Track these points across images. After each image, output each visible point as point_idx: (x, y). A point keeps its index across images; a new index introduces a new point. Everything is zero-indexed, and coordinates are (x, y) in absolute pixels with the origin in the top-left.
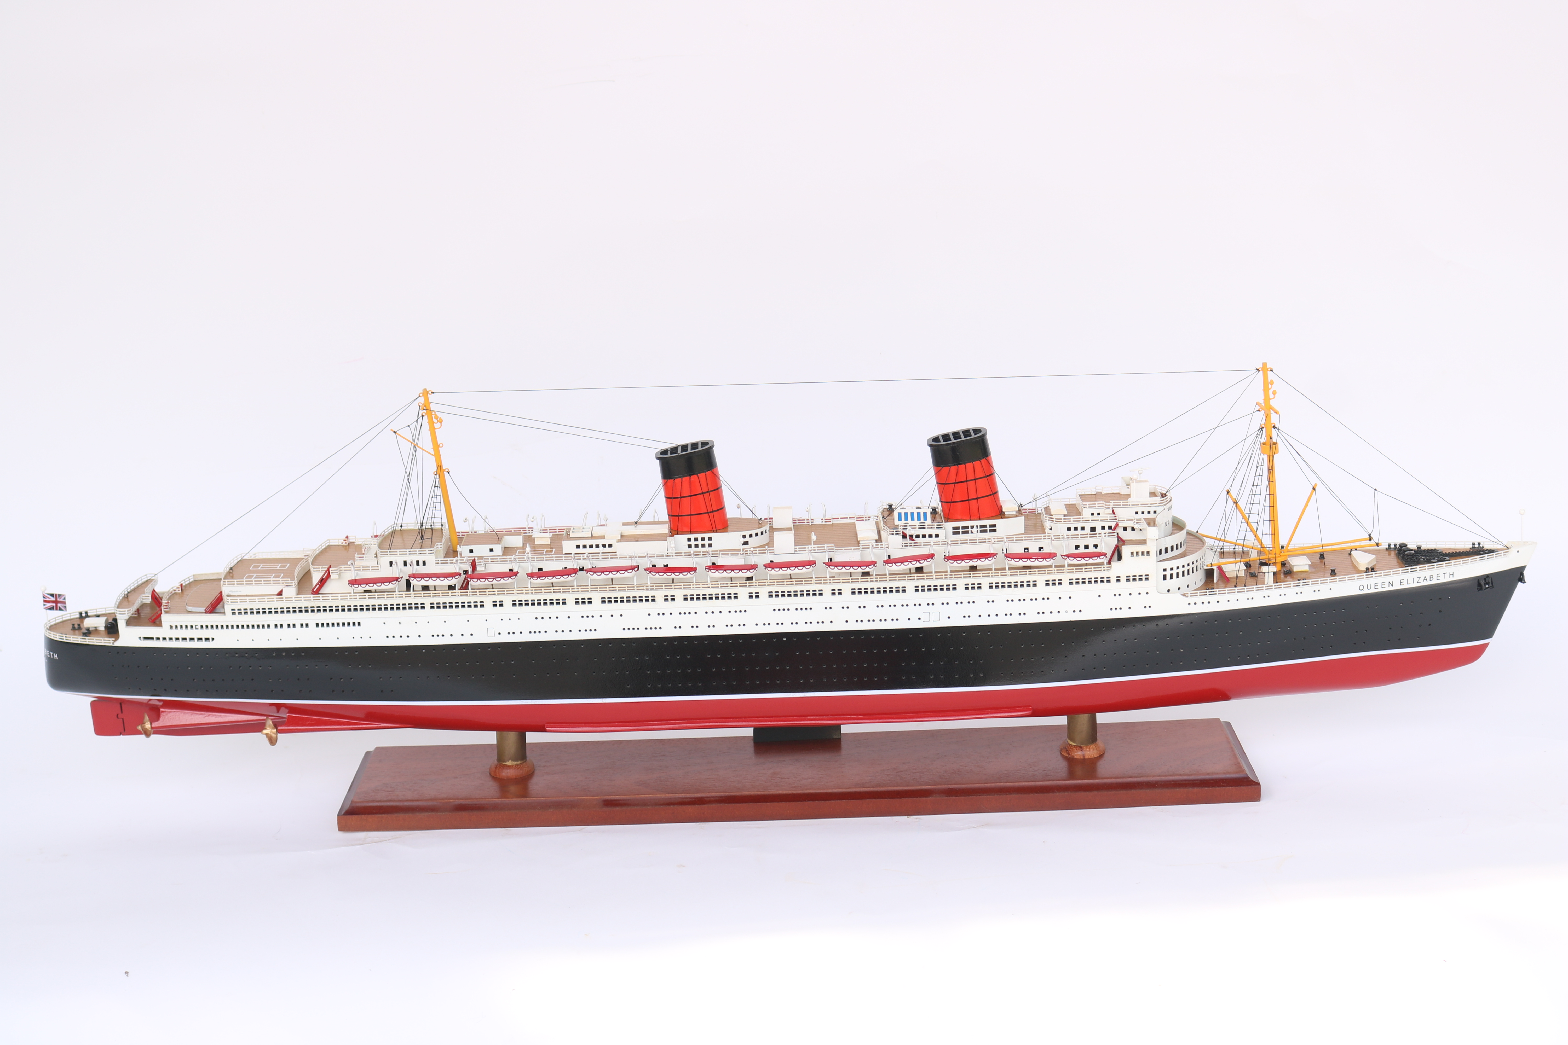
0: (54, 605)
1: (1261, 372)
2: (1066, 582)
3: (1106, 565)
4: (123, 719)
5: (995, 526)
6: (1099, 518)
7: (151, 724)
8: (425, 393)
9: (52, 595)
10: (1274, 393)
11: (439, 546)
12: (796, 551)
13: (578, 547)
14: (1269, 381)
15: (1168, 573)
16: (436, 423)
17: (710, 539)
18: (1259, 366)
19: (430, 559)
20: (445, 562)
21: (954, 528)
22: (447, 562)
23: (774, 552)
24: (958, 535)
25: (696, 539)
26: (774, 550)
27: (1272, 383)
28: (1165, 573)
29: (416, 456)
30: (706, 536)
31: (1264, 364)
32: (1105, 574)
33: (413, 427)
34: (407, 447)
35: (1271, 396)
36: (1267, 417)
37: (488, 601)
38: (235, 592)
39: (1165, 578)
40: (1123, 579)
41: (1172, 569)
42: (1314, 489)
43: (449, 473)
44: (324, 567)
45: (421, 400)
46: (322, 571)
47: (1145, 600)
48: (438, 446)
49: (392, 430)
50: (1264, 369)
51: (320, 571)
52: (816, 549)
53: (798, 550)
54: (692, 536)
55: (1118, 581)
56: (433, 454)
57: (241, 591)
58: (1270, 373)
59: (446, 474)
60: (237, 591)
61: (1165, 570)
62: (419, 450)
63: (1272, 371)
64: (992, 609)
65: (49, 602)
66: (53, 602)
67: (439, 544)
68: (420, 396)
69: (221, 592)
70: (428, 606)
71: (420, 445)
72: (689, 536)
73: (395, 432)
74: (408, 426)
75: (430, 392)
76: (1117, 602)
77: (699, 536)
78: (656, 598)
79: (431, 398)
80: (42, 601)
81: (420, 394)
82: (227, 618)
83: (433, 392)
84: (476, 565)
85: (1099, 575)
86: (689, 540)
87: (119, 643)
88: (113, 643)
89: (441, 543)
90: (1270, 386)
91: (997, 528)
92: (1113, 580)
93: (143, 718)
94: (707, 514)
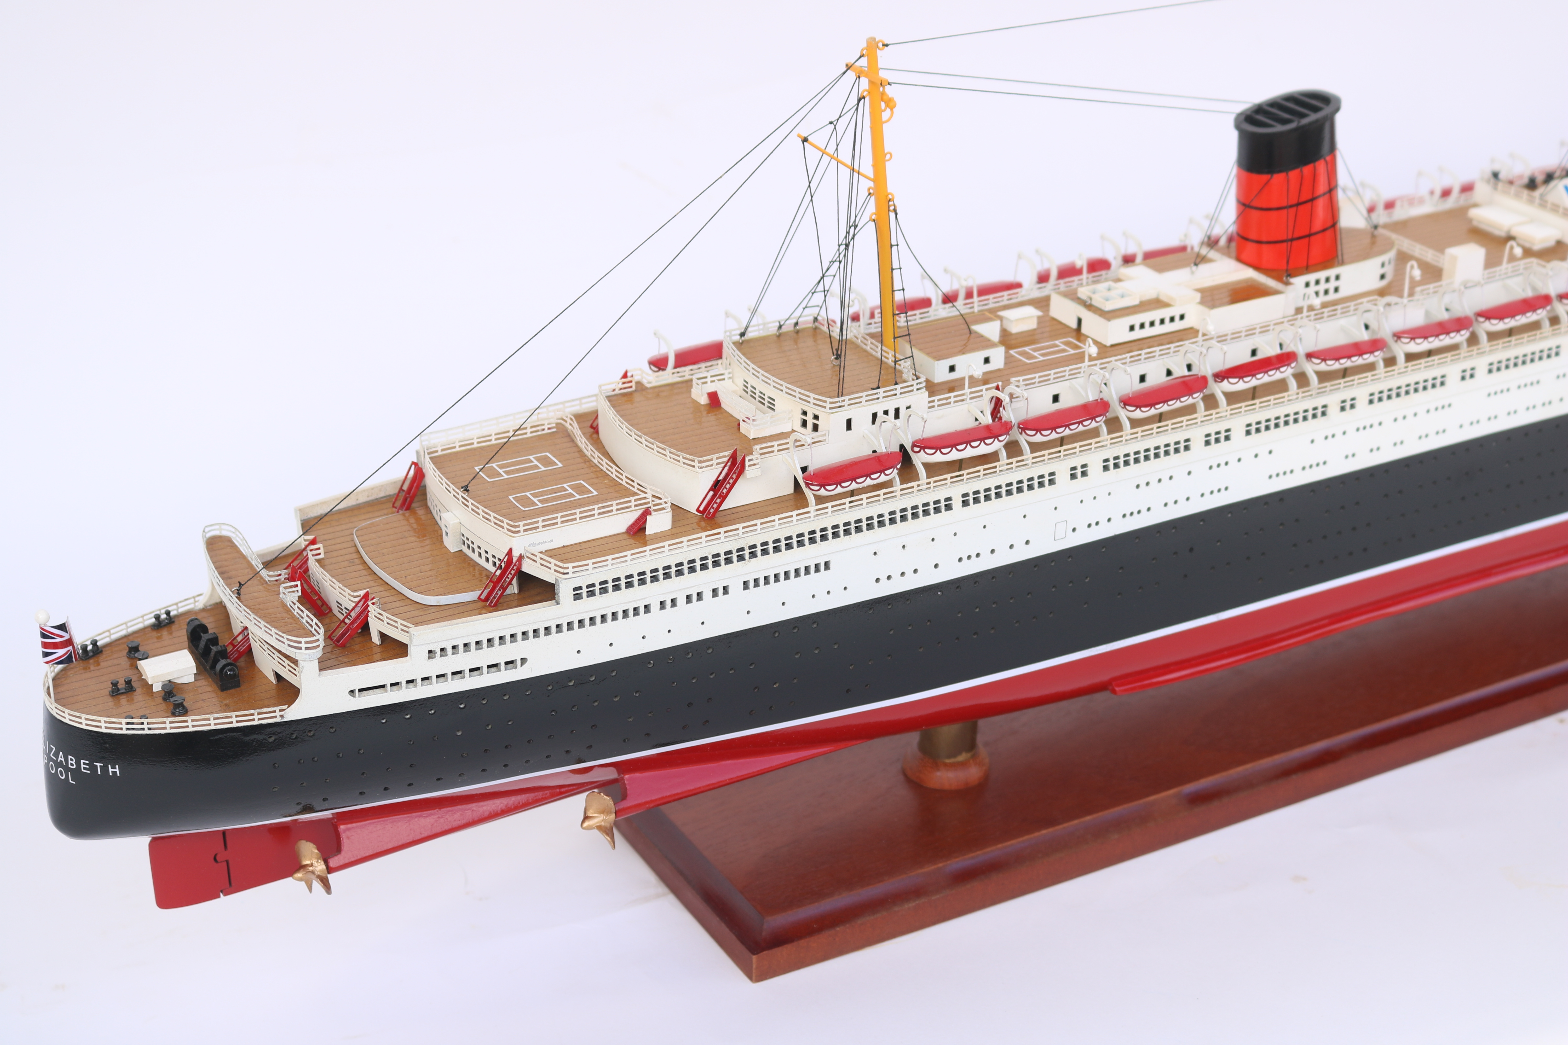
0: (68, 649)
4: (227, 862)
7: (326, 862)
8: (873, 47)
13: (1132, 328)
16: (885, 110)
20: (944, 402)
22: (949, 401)
37: (1062, 468)
38: (539, 544)
44: (721, 454)
45: (863, 63)
46: (717, 464)
51: (714, 467)
54: (1312, 278)
57: (552, 541)
60: (544, 542)
65: (56, 646)
66: (62, 645)
68: (860, 56)
70: (957, 503)
75: (880, 45)
78: (1328, 410)
80: (40, 645)
81: (862, 50)
82: (561, 609)
83: (886, 43)
84: (1000, 401)
87: (296, 712)
88: (287, 715)
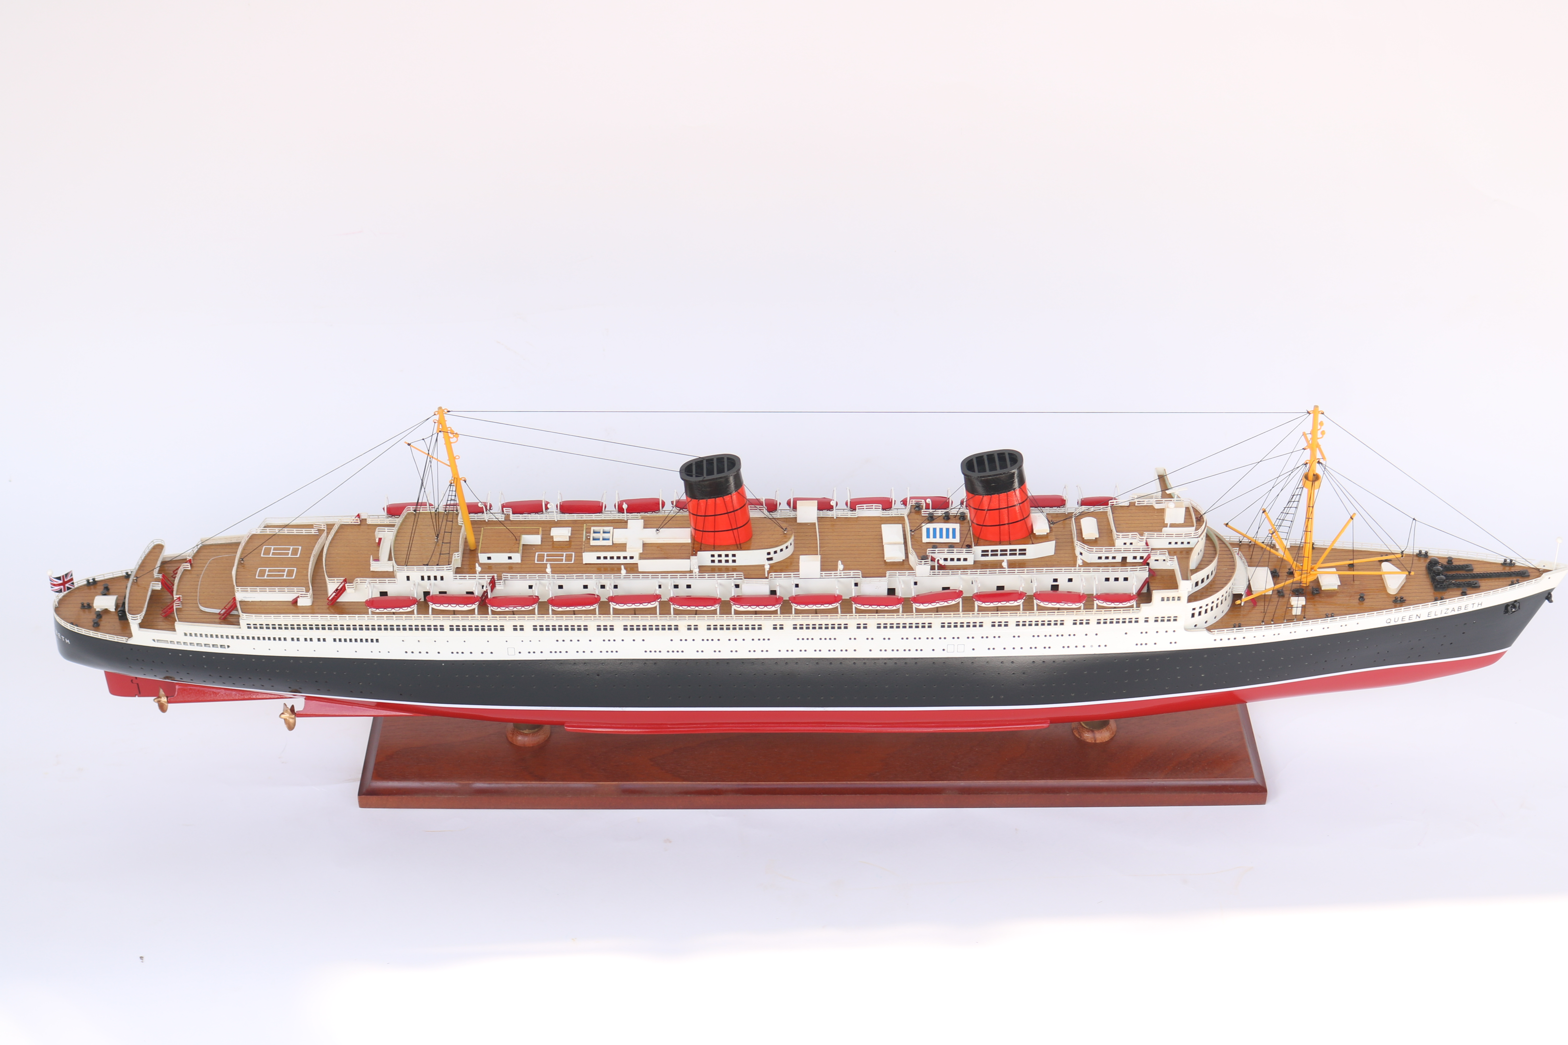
0: (62, 587)
1: (1312, 415)
2: (1093, 622)
3: (1135, 608)
4: (138, 684)
5: (1025, 550)
6: (1131, 547)
7: (167, 698)
8: (441, 411)
9: (59, 578)
10: (1323, 433)
11: (456, 556)
12: (822, 576)
13: (599, 558)
14: (1319, 422)
15: (1196, 612)
16: (452, 438)
17: (734, 555)
18: (1311, 409)
19: (448, 573)
20: (463, 578)
21: (983, 551)
22: (466, 578)
23: (799, 577)
24: (987, 557)
25: (720, 556)
26: (799, 574)
27: (1321, 424)
28: (1193, 612)
29: (431, 466)
30: (730, 553)
31: (1316, 407)
32: (1134, 616)
33: (428, 441)
34: (422, 459)
35: (1319, 435)
36: (1313, 454)
37: (508, 625)
38: (248, 598)
39: (1193, 615)
40: (1152, 620)
41: (1201, 607)
42: (1352, 518)
43: (465, 482)
44: (339, 577)
45: (437, 417)
47: (1171, 637)
48: (455, 458)
49: (405, 442)
50: (1315, 412)
51: (336, 583)
52: (842, 574)
53: (823, 575)
54: (716, 553)
55: (1146, 621)
56: (449, 464)
57: (254, 598)
58: (1320, 416)
59: (462, 482)
60: (251, 598)
61: (1194, 609)
62: (434, 461)
63: (1323, 413)
64: (1017, 643)
65: (57, 585)
66: (60, 585)
67: (456, 553)
68: (435, 414)
69: (235, 597)
70: (447, 628)
71: (435, 456)
72: (713, 553)
73: (409, 445)
74: (423, 439)
75: (446, 411)
76: (1143, 639)
77: (723, 553)
78: (679, 627)
79: (447, 417)
81: (435, 412)
82: (242, 630)
83: (449, 410)
84: (495, 583)
85: (1127, 616)
86: (713, 556)
87: (132, 641)
88: (126, 641)
89: (458, 553)
90: (1319, 427)
91: (1027, 552)
92: (1141, 620)
93: (159, 692)
94: (731, 531)
